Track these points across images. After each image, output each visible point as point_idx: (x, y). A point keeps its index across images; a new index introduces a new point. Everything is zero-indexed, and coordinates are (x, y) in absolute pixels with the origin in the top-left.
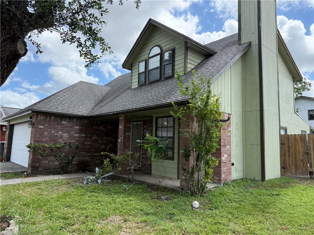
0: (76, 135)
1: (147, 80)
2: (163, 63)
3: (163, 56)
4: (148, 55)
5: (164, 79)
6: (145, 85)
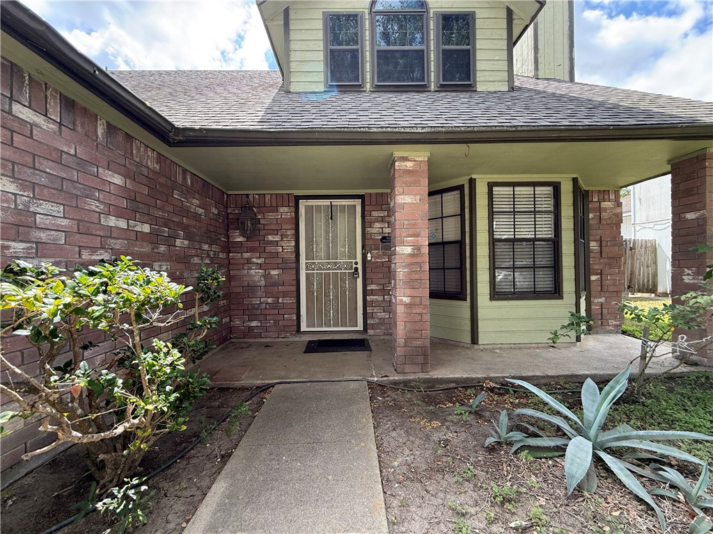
0: (112, 221)
1: (368, 77)
2: (432, 42)
3: (432, 22)
4: (368, 2)
5: (442, 88)
6: (359, 89)
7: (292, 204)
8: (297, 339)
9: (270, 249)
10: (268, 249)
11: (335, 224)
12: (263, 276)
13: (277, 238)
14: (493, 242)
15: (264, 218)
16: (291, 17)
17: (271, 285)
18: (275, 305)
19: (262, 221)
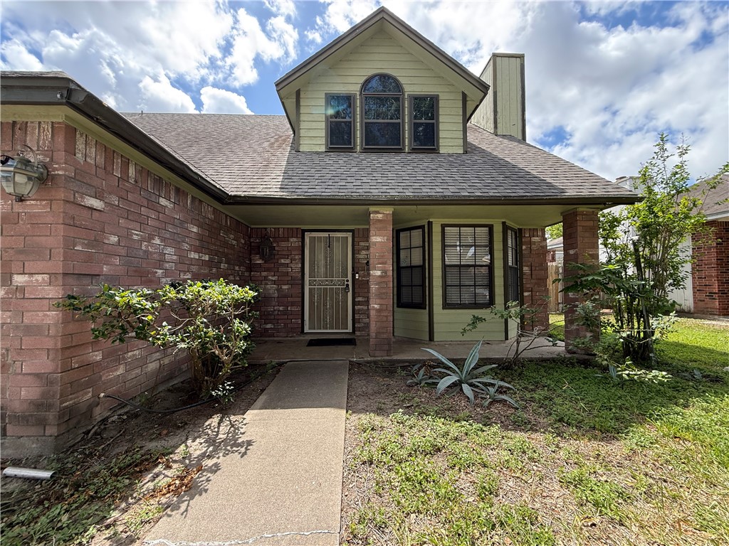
1: (358, 141)
2: (407, 116)
3: (406, 102)
4: (359, 87)
5: (414, 151)
6: (352, 150)
7: (300, 236)
8: (301, 338)
9: (282, 269)
10: (280, 269)
11: (332, 250)
12: (277, 290)
13: (288, 261)
14: (445, 267)
15: (278, 246)
16: (301, 96)
17: (283, 296)
18: (285, 312)
19: (276, 248)
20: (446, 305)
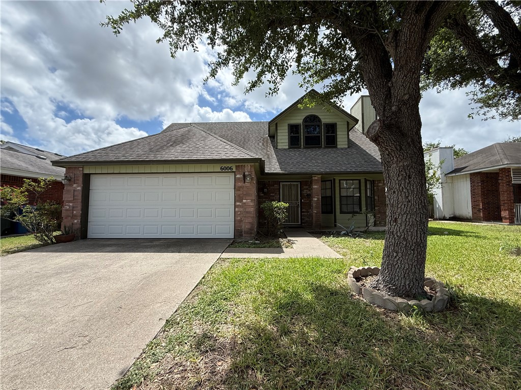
1: (302, 144)
2: (323, 133)
3: (323, 126)
4: (302, 121)
5: (326, 147)
6: (300, 148)
7: (278, 184)
11: (291, 190)
13: (274, 195)
14: (341, 197)
16: (278, 125)
19: (269, 189)
20: (341, 212)
